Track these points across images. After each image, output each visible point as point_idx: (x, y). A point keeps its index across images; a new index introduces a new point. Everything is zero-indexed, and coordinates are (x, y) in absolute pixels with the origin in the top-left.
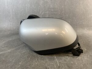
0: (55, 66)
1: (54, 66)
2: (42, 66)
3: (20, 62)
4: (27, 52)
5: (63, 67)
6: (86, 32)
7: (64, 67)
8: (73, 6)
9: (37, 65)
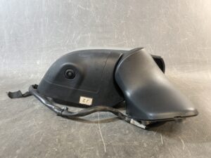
0: (98, 154)
1: (95, 153)
2: (67, 155)
3: (19, 148)
4: (38, 124)
5: (114, 154)
6: (176, 76)
7: (117, 155)
8: (144, 20)
9: (58, 153)
